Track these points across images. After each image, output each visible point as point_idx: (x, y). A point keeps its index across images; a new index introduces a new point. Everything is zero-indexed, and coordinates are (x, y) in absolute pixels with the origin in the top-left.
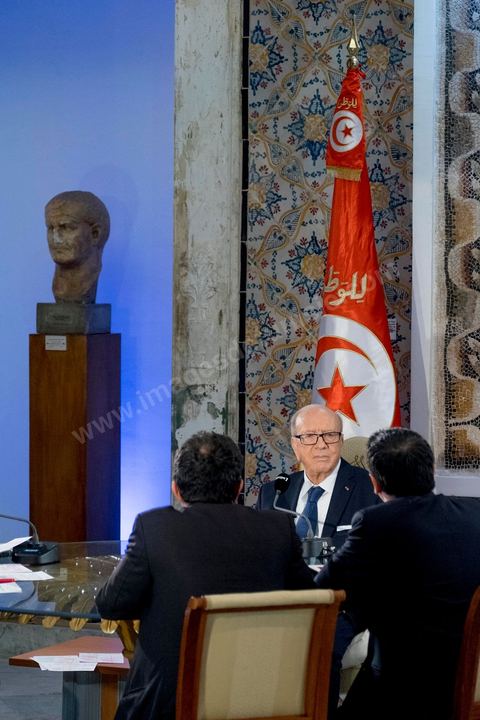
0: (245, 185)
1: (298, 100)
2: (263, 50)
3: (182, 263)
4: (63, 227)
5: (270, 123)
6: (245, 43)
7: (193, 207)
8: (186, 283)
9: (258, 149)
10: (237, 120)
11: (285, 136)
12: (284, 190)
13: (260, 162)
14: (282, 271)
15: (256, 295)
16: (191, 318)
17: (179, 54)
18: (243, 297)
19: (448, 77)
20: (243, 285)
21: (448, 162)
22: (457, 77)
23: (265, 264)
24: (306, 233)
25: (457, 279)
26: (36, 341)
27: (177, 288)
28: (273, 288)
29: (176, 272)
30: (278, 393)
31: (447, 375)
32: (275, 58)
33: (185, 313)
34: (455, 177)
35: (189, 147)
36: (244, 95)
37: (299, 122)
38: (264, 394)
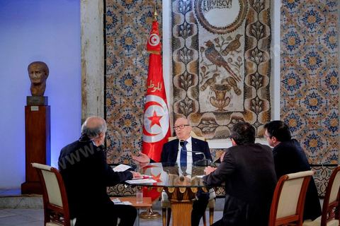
0: (105, 58)
1: (123, 33)
2: (111, 18)
3: (84, 82)
4: (37, 72)
5: (114, 40)
6: (105, 16)
7: (87, 65)
8: (86, 88)
9: (110, 47)
10: (103, 39)
11: (119, 44)
12: (119, 60)
13: (110, 51)
14: (118, 84)
15: (110, 92)
16: (88, 99)
17: (82, 18)
18: (105, 92)
19: (173, 27)
20: (105, 88)
21: (173, 51)
22: (175, 27)
23: (112, 82)
24: (126, 72)
25: (177, 85)
26: (27, 108)
27: (83, 90)
28: (115, 89)
29: (82, 85)
30: (118, 121)
31: (174, 113)
32: (115, 20)
33: (86, 97)
34: (175, 56)
35: (86, 47)
36: (105, 31)
37: (123, 39)
38: (113, 121)
